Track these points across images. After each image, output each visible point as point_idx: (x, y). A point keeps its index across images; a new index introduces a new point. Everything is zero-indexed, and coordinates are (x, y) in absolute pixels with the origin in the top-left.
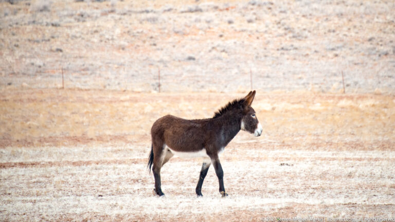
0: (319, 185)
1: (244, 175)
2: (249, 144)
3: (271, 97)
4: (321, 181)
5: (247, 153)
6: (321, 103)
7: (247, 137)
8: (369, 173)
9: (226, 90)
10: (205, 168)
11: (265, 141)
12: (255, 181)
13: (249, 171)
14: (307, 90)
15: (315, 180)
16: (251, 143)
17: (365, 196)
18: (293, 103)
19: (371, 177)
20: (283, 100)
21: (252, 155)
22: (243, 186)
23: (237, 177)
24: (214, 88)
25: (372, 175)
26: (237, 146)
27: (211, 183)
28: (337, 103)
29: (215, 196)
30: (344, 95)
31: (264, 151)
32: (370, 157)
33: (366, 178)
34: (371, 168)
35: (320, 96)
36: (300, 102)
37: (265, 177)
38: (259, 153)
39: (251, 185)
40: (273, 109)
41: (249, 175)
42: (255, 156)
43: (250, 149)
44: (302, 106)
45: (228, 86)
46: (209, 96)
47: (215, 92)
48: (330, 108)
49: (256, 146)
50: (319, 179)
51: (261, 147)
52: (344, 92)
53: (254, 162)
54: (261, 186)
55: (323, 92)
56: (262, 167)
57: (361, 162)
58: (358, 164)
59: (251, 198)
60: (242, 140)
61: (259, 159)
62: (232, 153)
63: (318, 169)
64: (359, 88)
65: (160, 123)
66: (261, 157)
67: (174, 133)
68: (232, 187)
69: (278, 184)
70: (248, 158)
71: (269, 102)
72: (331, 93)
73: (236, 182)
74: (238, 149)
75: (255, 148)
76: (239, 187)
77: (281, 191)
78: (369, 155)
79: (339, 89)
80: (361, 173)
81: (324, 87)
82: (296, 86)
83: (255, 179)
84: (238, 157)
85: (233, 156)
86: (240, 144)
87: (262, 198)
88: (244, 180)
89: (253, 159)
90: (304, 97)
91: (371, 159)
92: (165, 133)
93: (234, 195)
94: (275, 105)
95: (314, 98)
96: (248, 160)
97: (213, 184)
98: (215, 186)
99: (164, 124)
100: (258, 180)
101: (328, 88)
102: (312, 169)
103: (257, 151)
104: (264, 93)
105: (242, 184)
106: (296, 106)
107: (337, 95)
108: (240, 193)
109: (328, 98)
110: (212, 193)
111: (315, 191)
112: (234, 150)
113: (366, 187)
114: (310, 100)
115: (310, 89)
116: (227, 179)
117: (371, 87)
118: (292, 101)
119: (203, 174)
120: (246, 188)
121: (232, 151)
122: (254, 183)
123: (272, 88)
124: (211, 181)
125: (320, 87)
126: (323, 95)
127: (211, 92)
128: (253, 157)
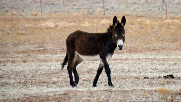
0: (87, 78)
1: (36, 72)
2: (39, 51)
3: (55, 18)
4: (89, 75)
5: (38, 57)
6: (89, 22)
7: (38, 45)
8: (120, 69)
9: (23, 14)
10: (100, 68)
11: (51, 48)
12: (43, 76)
13: (39, 69)
14: (79, 13)
15: (84, 74)
16: (41, 50)
17: (118, 84)
18: (70, 22)
19: (122, 71)
20: (63, 20)
21: (42, 58)
22: (35, 80)
23: (31, 74)
24: (15, 12)
25: (123, 70)
26: (31, 52)
27: (12, 78)
28: (100, 21)
29: (15, 87)
30: (104, 16)
31: (50, 55)
32: (122, 58)
33: (119, 72)
34: (122, 65)
35: (88, 17)
36: (74, 22)
37: (50, 73)
38: (46, 57)
39: (41, 79)
40: (56, 26)
41: (39, 72)
42: (43, 59)
43: (40, 54)
44: (76, 24)
45: (25, 11)
46: (11, 18)
47: (15, 15)
48: (95, 25)
49: (44, 52)
50: (87, 74)
51: (48, 52)
52: (104, 14)
53: (43, 63)
54: (48, 79)
55: (90, 14)
56: (48, 67)
57: (116, 61)
58: (113, 63)
59: (40, 88)
60: (35, 48)
61: (46, 61)
62: (27, 57)
63: (86, 67)
64: (115, 11)
65: (72, 35)
66: (48, 59)
67: (82, 42)
68: (27, 80)
69: (59, 77)
70: (39, 60)
71: (53, 22)
72: (96, 15)
73: (29, 77)
74: (31, 54)
75: (44, 53)
76: (32, 80)
77: (61, 82)
78: (121, 57)
79: (101, 12)
80: (116, 69)
81: (91, 11)
82: (72, 11)
83: (43, 74)
84: (31, 59)
85: (28, 59)
86: (33, 51)
87: (48, 87)
88: (35, 75)
89: (41, 61)
90: (77, 18)
91: (122, 59)
92: (75, 42)
93: (28, 86)
94: (58, 24)
95: (84, 18)
96: (38, 62)
97: (14, 79)
98: (15, 80)
99: (75, 36)
100: (46, 75)
101: (94, 12)
102: (82, 67)
103: (45, 55)
104: (50, 15)
105: (34, 78)
106: (72, 24)
107: (99, 16)
108: (33, 84)
109: (94, 18)
110: (13, 85)
111: (84, 82)
112: (29, 55)
113: (118, 78)
114: (81, 20)
115: (81, 12)
116: (24, 75)
117: (122, 11)
118: (69, 21)
119: (99, 72)
120: (37, 81)
121: (27, 55)
122: (42, 78)
123: (56, 12)
124: (12, 77)
125: (88, 11)
126: (90, 16)
127: (13, 15)
128: (42, 59)
